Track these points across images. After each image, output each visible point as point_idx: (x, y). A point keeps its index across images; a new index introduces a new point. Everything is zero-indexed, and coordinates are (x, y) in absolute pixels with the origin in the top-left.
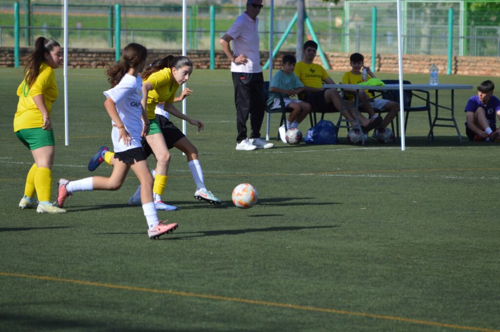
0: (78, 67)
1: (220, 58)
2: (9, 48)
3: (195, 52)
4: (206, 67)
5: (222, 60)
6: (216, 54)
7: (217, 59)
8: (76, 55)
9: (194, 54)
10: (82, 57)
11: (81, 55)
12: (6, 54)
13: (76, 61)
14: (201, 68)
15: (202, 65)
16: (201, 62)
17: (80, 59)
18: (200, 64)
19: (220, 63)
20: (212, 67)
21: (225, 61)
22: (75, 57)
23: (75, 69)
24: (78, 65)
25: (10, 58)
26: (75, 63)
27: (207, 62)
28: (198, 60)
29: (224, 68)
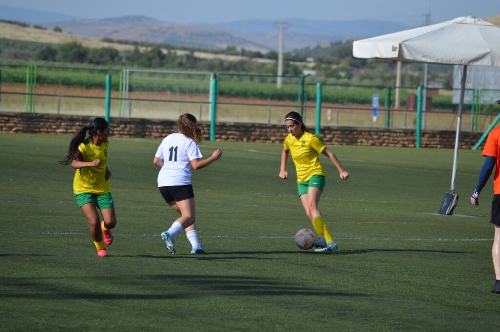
0: (277, 142)
1: (428, 137)
2: (206, 122)
3: (402, 131)
4: (412, 145)
5: (430, 139)
6: (423, 134)
7: (425, 139)
8: (276, 130)
9: (400, 133)
10: (282, 132)
11: (281, 130)
12: (203, 128)
13: (275, 136)
14: (408, 147)
15: (408, 144)
16: (408, 140)
17: (280, 134)
18: (406, 143)
19: (428, 142)
20: (418, 146)
21: (434, 141)
22: (274, 132)
23: (273, 144)
24: (277, 140)
25: (207, 132)
26: (273, 138)
27: (414, 141)
28: (404, 138)
29: (433, 147)
